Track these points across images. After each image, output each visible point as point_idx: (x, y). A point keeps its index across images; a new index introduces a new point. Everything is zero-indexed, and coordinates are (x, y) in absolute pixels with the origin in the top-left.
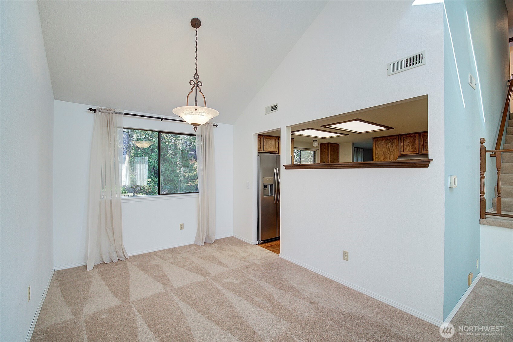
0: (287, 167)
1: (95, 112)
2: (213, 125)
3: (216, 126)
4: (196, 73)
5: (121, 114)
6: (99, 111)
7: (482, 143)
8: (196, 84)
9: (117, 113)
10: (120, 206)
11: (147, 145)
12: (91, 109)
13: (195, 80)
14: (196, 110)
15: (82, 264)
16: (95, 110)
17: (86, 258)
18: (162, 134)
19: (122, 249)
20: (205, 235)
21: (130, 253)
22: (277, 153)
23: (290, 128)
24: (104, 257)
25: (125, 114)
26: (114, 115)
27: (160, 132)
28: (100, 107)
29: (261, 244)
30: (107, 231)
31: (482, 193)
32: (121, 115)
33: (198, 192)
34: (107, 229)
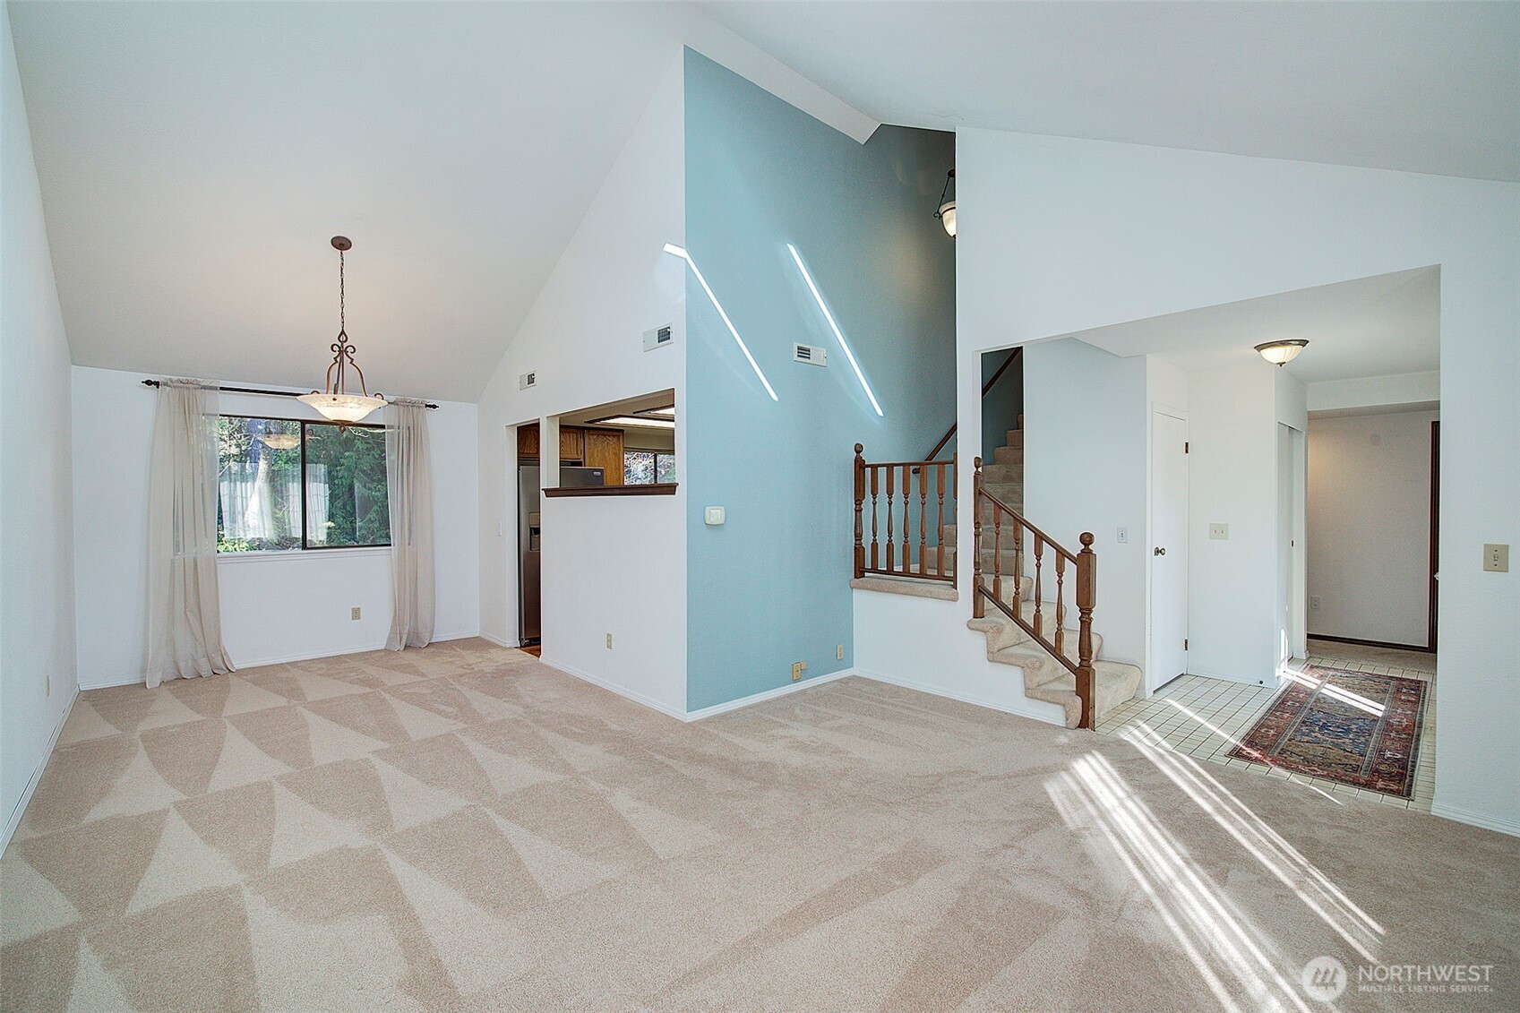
0: (551, 493)
1: (158, 387)
2: (427, 406)
3: (434, 407)
4: (343, 332)
5: (216, 388)
6: (166, 384)
7: (858, 452)
8: (342, 351)
9: (204, 388)
10: (216, 569)
11: (290, 443)
12: (149, 383)
13: (340, 344)
14: (334, 399)
15: (138, 681)
16: (157, 384)
17: (144, 670)
18: (307, 426)
19: (219, 653)
20: (406, 631)
21: (237, 665)
22: (579, 464)
23: (558, 418)
24: (182, 665)
25: (222, 388)
26: (199, 392)
27: (303, 422)
28: (168, 377)
29: (525, 646)
30: (188, 620)
31: (858, 536)
32: (214, 391)
33: (390, 545)
34: (188, 613)
